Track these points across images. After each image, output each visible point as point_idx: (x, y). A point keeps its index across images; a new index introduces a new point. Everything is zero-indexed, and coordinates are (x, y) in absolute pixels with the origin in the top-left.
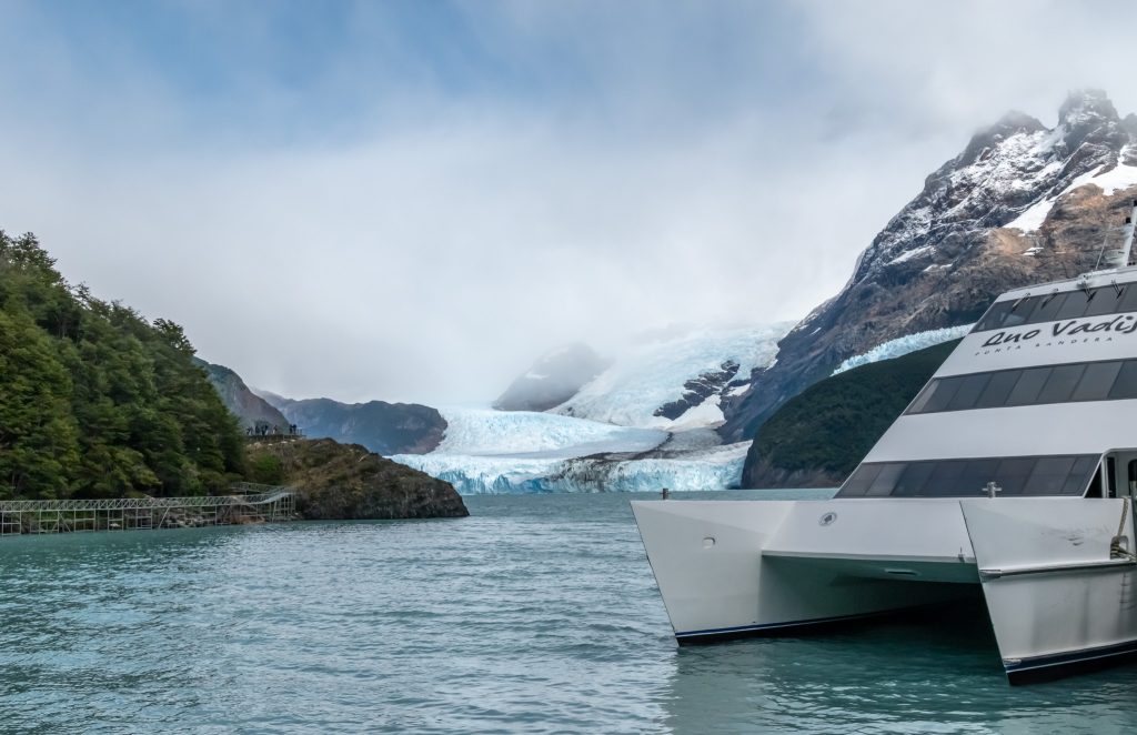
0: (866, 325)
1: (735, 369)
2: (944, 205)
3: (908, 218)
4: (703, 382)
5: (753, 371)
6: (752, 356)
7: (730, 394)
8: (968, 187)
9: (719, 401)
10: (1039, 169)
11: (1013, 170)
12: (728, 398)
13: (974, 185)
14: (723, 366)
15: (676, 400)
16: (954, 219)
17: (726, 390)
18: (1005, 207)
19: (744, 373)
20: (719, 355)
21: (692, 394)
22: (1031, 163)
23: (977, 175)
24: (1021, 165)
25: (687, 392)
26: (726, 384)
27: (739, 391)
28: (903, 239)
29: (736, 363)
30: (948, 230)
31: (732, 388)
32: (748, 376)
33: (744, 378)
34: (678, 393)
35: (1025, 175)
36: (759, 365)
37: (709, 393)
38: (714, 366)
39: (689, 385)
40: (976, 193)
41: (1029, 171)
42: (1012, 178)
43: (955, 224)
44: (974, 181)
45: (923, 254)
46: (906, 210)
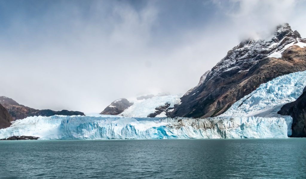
0: (222, 87)
1: (169, 105)
2: (239, 56)
3: (223, 62)
4: (160, 108)
5: (174, 105)
6: (173, 101)
7: (169, 111)
8: (246, 51)
9: (166, 113)
10: (269, 45)
11: (261, 46)
12: (168, 112)
13: (249, 50)
14: (165, 104)
15: (153, 113)
16: (245, 59)
17: (167, 110)
18: (262, 54)
19: (172, 106)
20: (164, 101)
21: (158, 111)
22: (266, 44)
23: (249, 47)
24: (263, 44)
25: (156, 111)
26: (167, 109)
27: (171, 110)
28: (223, 67)
29: (169, 104)
30: (243, 62)
31: (169, 110)
32: (173, 107)
33: (172, 107)
34: (154, 111)
35: (265, 47)
36: (176, 104)
37: (162, 111)
38: (163, 104)
39: (156, 109)
40: (250, 52)
41: (266, 46)
42: (261, 47)
43: (245, 60)
44: (248, 49)
45: (235, 68)
46: (222, 60)
